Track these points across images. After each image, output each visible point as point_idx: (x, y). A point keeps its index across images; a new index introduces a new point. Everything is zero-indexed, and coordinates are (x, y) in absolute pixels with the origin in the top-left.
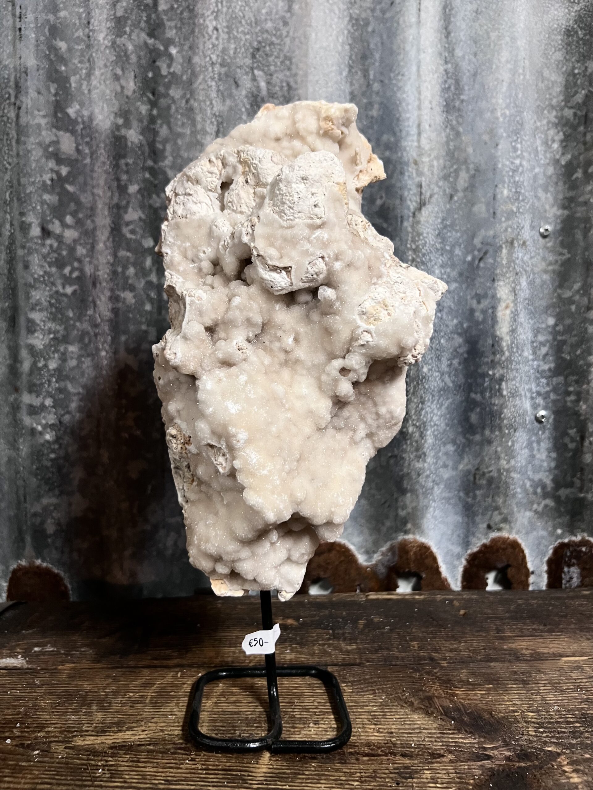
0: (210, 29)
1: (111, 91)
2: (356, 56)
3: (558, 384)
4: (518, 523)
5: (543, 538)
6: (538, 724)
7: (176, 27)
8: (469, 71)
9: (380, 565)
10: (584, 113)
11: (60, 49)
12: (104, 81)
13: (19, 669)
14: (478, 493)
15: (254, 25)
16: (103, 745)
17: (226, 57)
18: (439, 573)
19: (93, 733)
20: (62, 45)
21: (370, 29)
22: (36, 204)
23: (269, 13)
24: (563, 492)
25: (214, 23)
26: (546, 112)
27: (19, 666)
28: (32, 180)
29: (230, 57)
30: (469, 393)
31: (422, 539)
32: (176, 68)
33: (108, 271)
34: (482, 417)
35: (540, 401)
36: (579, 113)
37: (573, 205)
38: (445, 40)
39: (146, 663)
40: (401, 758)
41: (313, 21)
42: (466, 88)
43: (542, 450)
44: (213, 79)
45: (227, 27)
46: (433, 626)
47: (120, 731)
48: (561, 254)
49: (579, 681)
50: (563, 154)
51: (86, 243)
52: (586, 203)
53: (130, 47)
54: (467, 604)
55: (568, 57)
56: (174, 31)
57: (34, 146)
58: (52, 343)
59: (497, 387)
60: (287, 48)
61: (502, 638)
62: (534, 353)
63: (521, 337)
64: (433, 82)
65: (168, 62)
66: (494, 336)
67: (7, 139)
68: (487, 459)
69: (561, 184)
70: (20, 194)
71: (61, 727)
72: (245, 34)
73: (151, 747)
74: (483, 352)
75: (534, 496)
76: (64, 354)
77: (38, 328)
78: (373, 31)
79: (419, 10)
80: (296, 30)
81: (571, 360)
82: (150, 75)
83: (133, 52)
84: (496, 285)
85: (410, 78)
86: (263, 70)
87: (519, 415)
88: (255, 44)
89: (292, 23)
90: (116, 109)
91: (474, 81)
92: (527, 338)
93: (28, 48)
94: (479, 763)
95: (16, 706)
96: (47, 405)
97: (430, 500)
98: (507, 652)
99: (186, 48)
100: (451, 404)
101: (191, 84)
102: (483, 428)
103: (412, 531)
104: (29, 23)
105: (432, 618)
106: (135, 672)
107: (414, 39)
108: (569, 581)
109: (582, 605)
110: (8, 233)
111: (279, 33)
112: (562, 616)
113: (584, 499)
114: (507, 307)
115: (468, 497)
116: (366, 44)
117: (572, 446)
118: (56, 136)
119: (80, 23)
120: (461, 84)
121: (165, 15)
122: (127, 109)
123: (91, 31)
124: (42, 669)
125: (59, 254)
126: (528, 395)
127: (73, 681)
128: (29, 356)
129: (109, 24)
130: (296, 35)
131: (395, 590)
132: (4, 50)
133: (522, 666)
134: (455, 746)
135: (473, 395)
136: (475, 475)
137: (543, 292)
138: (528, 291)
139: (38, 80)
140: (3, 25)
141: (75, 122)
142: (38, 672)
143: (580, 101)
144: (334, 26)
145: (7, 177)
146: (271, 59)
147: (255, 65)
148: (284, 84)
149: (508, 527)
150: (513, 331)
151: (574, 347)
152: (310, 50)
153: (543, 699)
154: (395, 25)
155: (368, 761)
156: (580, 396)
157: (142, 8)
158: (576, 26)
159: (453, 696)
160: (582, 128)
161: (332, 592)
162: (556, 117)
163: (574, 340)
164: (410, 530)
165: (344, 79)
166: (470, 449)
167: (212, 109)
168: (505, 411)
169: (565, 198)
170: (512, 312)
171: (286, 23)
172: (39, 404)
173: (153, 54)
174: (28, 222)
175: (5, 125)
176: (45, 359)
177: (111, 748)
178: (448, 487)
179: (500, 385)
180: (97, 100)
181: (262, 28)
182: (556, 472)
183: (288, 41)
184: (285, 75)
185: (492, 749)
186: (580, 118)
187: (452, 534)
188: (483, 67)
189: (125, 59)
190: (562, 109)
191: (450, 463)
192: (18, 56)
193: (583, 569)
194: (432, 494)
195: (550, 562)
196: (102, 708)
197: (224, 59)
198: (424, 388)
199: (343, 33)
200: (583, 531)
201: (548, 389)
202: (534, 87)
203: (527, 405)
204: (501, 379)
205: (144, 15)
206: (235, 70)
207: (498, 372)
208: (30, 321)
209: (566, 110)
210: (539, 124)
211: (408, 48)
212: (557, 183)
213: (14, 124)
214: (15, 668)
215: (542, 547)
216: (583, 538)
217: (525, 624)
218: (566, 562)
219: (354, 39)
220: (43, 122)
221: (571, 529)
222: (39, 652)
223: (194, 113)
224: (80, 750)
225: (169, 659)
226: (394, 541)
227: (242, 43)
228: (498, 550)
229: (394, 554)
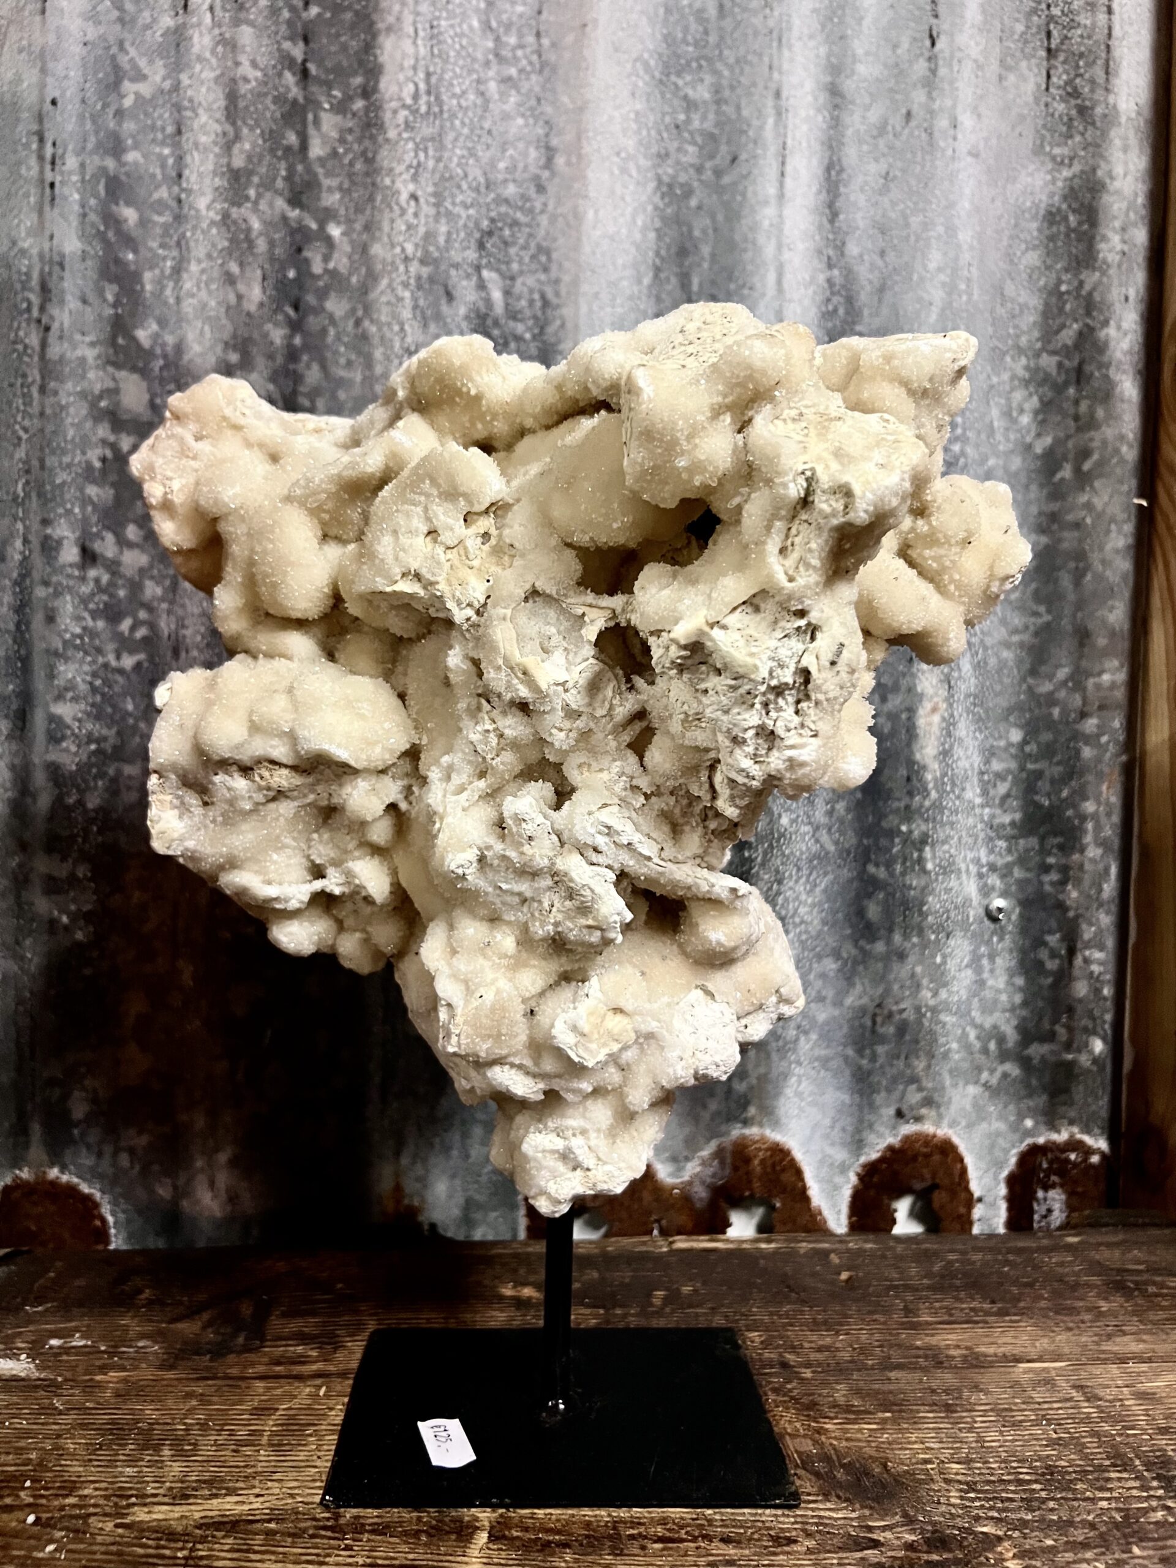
0: (404, 197)
1: (219, 303)
2: (668, 249)
3: (1027, 851)
4: (953, 1108)
5: (998, 1134)
6: (967, 1483)
7: (340, 188)
8: (871, 282)
9: (697, 1183)
10: (1076, 362)
11: (126, 221)
12: (207, 284)
13: (23, 1379)
14: (881, 1049)
15: (483, 189)
16: (184, 1522)
17: (431, 249)
18: (807, 1200)
19: (166, 1500)
20: (130, 214)
21: (693, 202)
22: (73, 505)
23: (511, 169)
24: (1037, 1051)
25: (411, 187)
26: (1008, 359)
27: (23, 1374)
28: (66, 459)
29: (438, 248)
30: (865, 865)
31: (775, 1136)
32: (340, 262)
33: (203, 629)
34: (888, 912)
35: (994, 880)
36: (1067, 363)
37: (1055, 527)
38: (828, 226)
39: (261, 1369)
40: (722, 1545)
41: (590, 188)
42: (866, 312)
43: (998, 972)
44: (406, 285)
45: (435, 194)
46: (789, 1303)
47: (216, 1496)
48: (1036, 614)
49: (1046, 1406)
50: (1039, 435)
51: (164, 577)
52: (1078, 525)
53: (256, 225)
54: (853, 1259)
55: (1049, 262)
56: (337, 196)
57: (72, 399)
58: (93, 759)
59: (915, 855)
60: (542, 233)
61: (914, 1326)
62: (985, 793)
63: (961, 764)
64: (807, 302)
65: (324, 250)
66: (911, 763)
67: (22, 386)
68: (896, 987)
69: (1034, 487)
70: (43, 485)
71: (106, 1489)
72: (466, 207)
73: (273, 1525)
74: (891, 790)
75: (983, 1057)
76: (114, 780)
77: (69, 732)
78: (699, 208)
79: (783, 174)
80: (559, 202)
81: (1051, 806)
82: (291, 274)
83: (261, 234)
84: (914, 670)
85: (764, 295)
86: (498, 270)
87: (956, 908)
88: (485, 224)
89: (552, 189)
90: (226, 336)
91: (880, 301)
92: (972, 765)
93: (66, 219)
94: (859, 1555)
95: (22, 1448)
96: (81, 875)
97: (790, 1063)
98: (921, 1352)
99: (358, 226)
100: (832, 883)
101: (366, 293)
102: (891, 930)
103: (758, 1119)
104: (70, 173)
105: (788, 1287)
106: (239, 1387)
107: (771, 225)
108: (1045, 1217)
109: (1061, 1264)
110: (18, 557)
111: (528, 205)
112: (1026, 1285)
113: (1072, 1064)
114: (934, 710)
115: (862, 1057)
116: (685, 229)
117: (1052, 965)
118: (114, 379)
119: (163, 175)
120: (857, 304)
121: (323, 166)
122: (246, 335)
123: (183, 190)
124: (66, 1380)
125: (111, 596)
126: (973, 869)
127: (125, 1403)
128: (51, 784)
129: (218, 182)
130: (559, 211)
131: (724, 1233)
132: (21, 221)
133: (948, 1378)
134: (817, 1524)
135: (871, 869)
136: (874, 1016)
137: (1001, 682)
138: (973, 680)
139: (84, 277)
140: (21, 176)
141: (149, 354)
142: (59, 1386)
143: (1069, 342)
144: (628, 199)
145: (20, 453)
146: (513, 251)
147: (484, 261)
148: (536, 296)
149: (933, 1113)
150: (945, 754)
151: (1057, 783)
152: (584, 239)
153: (980, 1440)
154: (739, 198)
155: (663, 1549)
156: (1066, 874)
157: (280, 153)
158: (1064, 206)
159: (819, 1433)
160: (1071, 391)
161: (606, 1236)
162: (1027, 368)
163: (1057, 770)
164: (753, 1118)
165: (645, 291)
166: (866, 968)
167: (403, 339)
168: (930, 899)
169: (1040, 514)
170: (944, 719)
171: (541, 189)
172: (64, 874)
173: (298, 237)
174: (56, 537)
175: (20, 357)
176: (79, 790)
177: (199, 1527)
178: (825, 1037)
179: (921, 851)
180: (191, 316)
181: (498, 195)
182: (1024, 1013)
183: (544, 220)
184: (538, 281)
185: (884, 1529)
186: (1067, 371)
187: (832, 1127)
188: (897, 278)
189: (245, 245)
190: (1037, 355)
191: (830, 993)
192: (47, 233)
193: (1071, 1194)
194: (795, 1050)
195: (1012, 1181)
196: (180, 1454)
197: (426, 252)
198: (783, 854)
199: (645, 210)
200: (1071, 1123)
201: (1009, 859)
202: (987, 315)
203: (971, 888)
204: (924, 840)
205: (283, 165)
206: (447, 272)
207: (918, 828)
208: (53, 719)
209: (1044, 355)
210: (995, 380)
211: (761, 240)
212: (1027, 487)
213: (36, 358)
214: (15, 1379)
215: (998, 1153)
216: (1072, 1136)
217: (957, 1299)
218: (1039, 1180)
219: (663, 219)
220: (90, 354)
221: (1051, 1121)
222: (59, 1347)
223: (370, 344)
224: (143, 1530)
225: (303, 1363)
226: (723, 1139)
227: (461, 223)
228: (915, 1158)
229: (722, 1163)
